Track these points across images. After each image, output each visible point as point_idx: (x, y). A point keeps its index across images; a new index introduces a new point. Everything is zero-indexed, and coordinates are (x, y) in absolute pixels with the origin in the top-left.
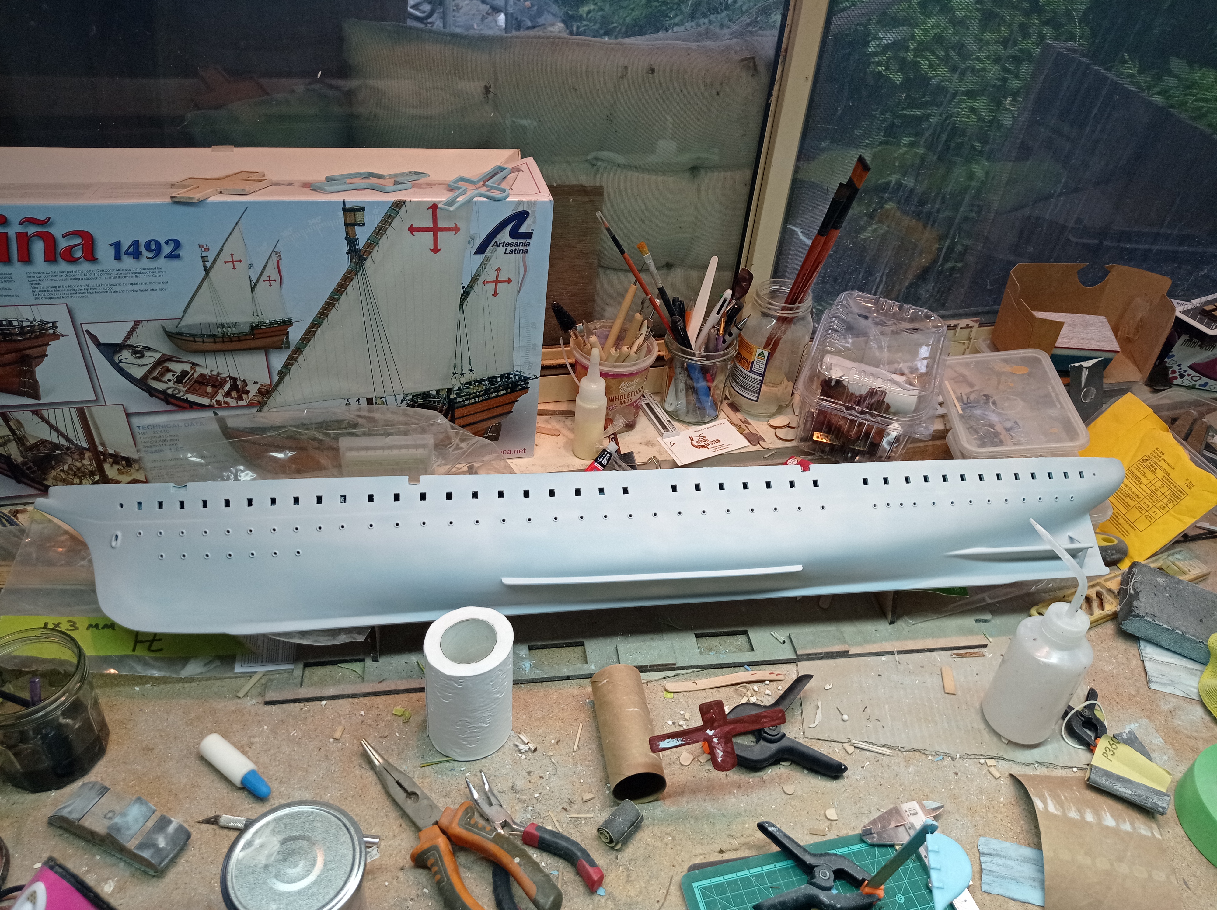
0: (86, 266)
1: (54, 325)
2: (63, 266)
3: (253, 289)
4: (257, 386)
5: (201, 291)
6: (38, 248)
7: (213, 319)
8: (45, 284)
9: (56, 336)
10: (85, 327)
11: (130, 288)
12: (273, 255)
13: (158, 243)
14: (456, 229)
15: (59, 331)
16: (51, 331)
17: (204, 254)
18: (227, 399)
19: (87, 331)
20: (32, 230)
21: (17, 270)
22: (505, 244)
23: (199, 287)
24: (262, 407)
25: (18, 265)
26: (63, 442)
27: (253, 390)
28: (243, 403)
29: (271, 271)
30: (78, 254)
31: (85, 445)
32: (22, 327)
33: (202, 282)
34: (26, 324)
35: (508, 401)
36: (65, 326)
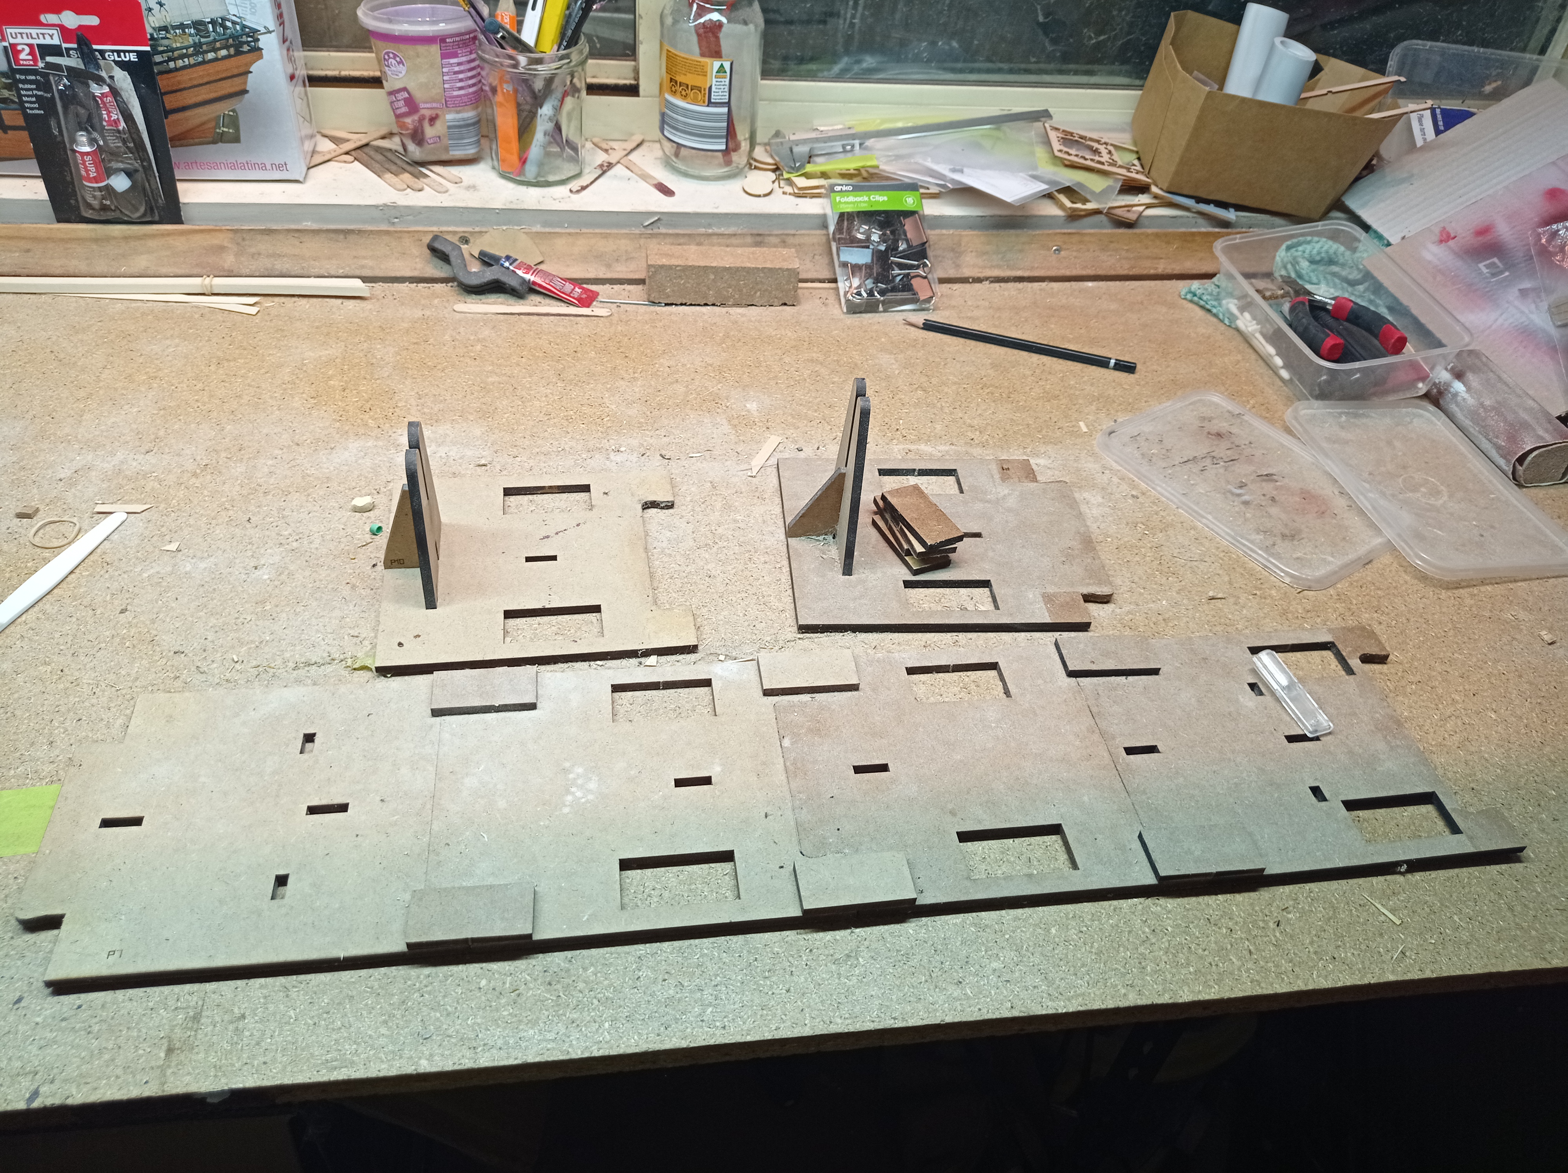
35: (236, 72)
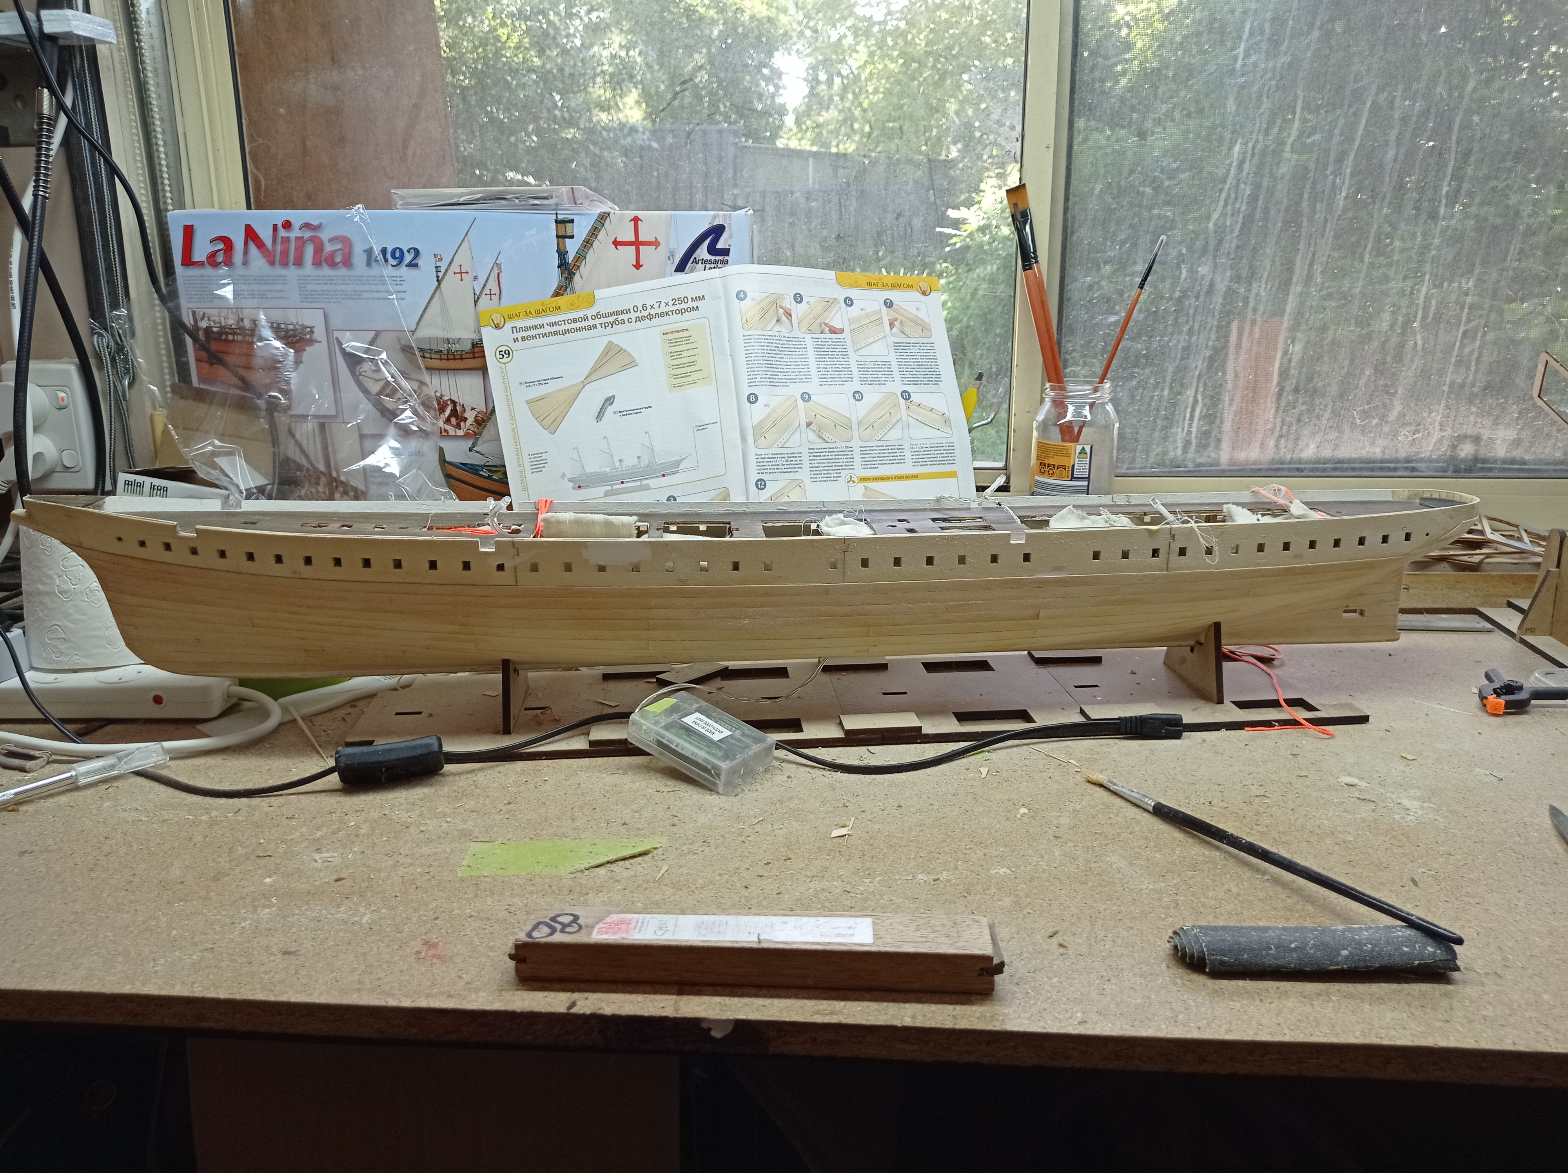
0: (343, 271)
1: (312, 332)
2: (326, 271)
3: (476, 302)
4: (474, 413)
5: (433, 302)
6: (309, 251)
7: (440, 333)
8: (310, 287)
9: (311, 342)
10: (336, 334)
11: (375, 295)
12: (495, 268)
13: (401, 250)
14: (656, 243)
15: (316, 336)
16: (308, 336)
17: (438, 264)
18: (448, 427)
19: (337, 339)
20: (307, 234)
21: (292, 272)
22: (704, 262)
23: (431, 299)
24: (477, 439)
25: (292, 267)
26: (304, 462)
27: (470, 416)
28: (460, 433)
29: (492, 285)
30: (338, 259)
31: (322, 467)
32: (287, 331)
33: (434, 293)
34: (291, 327)
36: (320, 333)
